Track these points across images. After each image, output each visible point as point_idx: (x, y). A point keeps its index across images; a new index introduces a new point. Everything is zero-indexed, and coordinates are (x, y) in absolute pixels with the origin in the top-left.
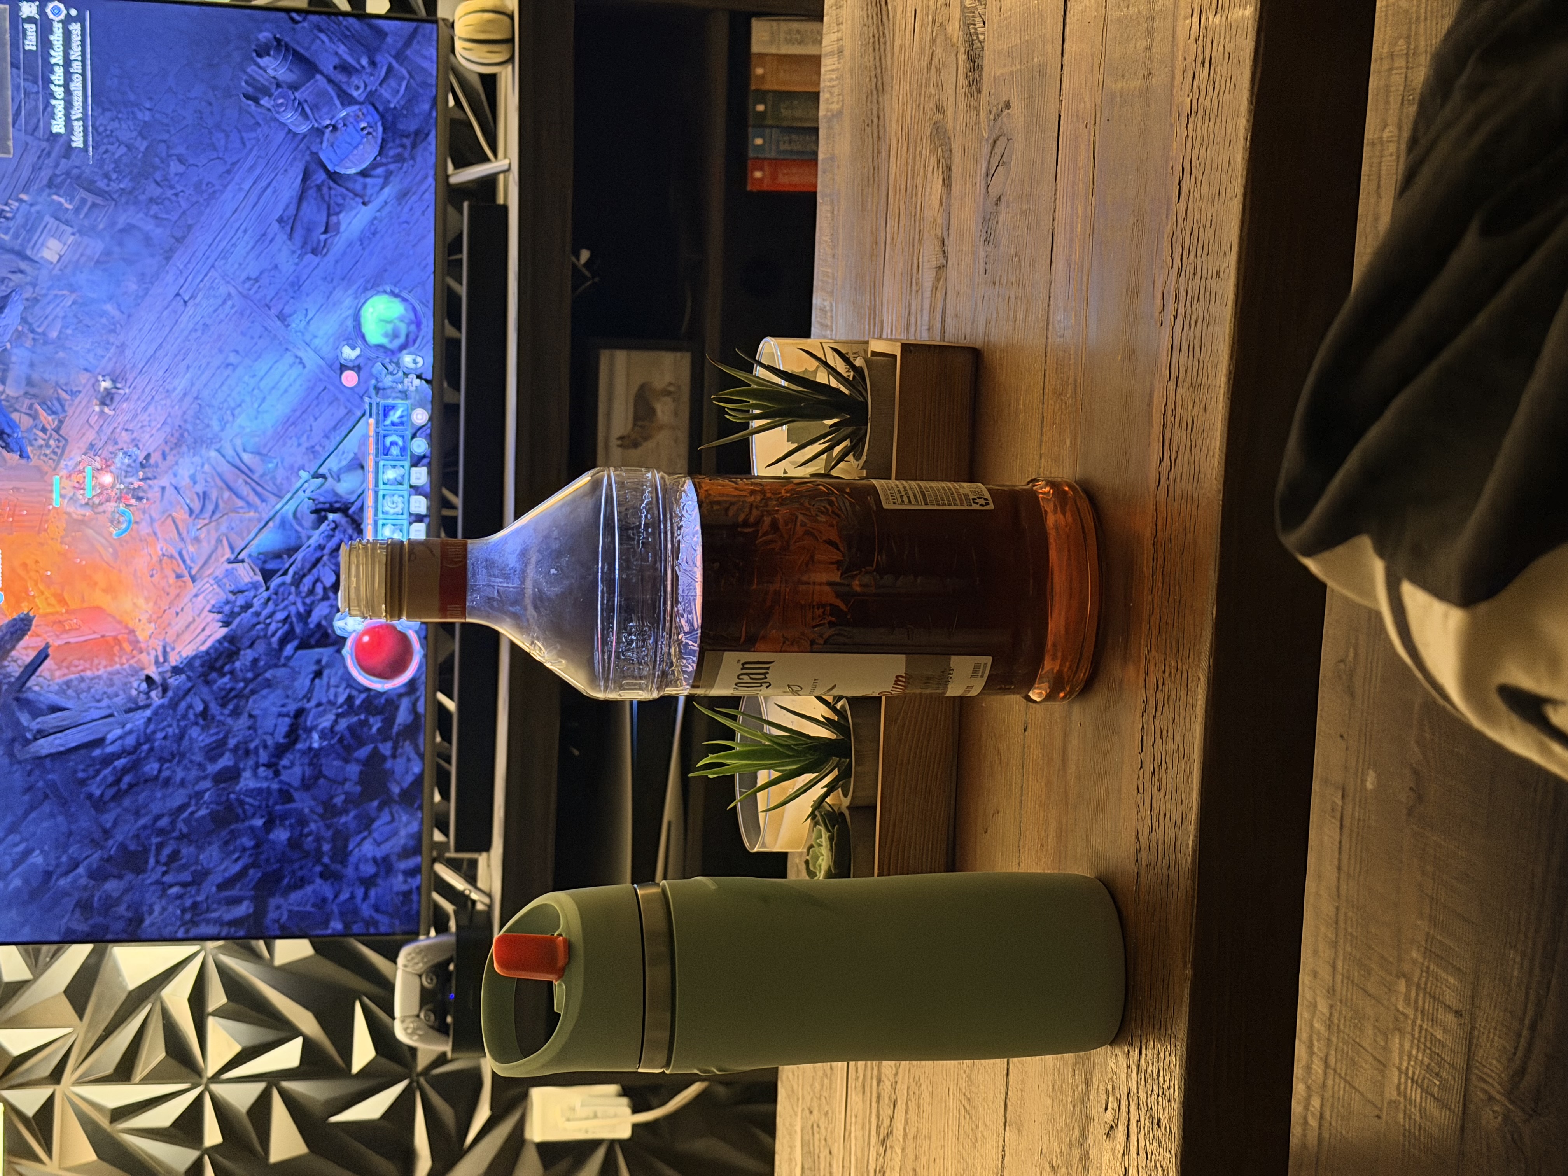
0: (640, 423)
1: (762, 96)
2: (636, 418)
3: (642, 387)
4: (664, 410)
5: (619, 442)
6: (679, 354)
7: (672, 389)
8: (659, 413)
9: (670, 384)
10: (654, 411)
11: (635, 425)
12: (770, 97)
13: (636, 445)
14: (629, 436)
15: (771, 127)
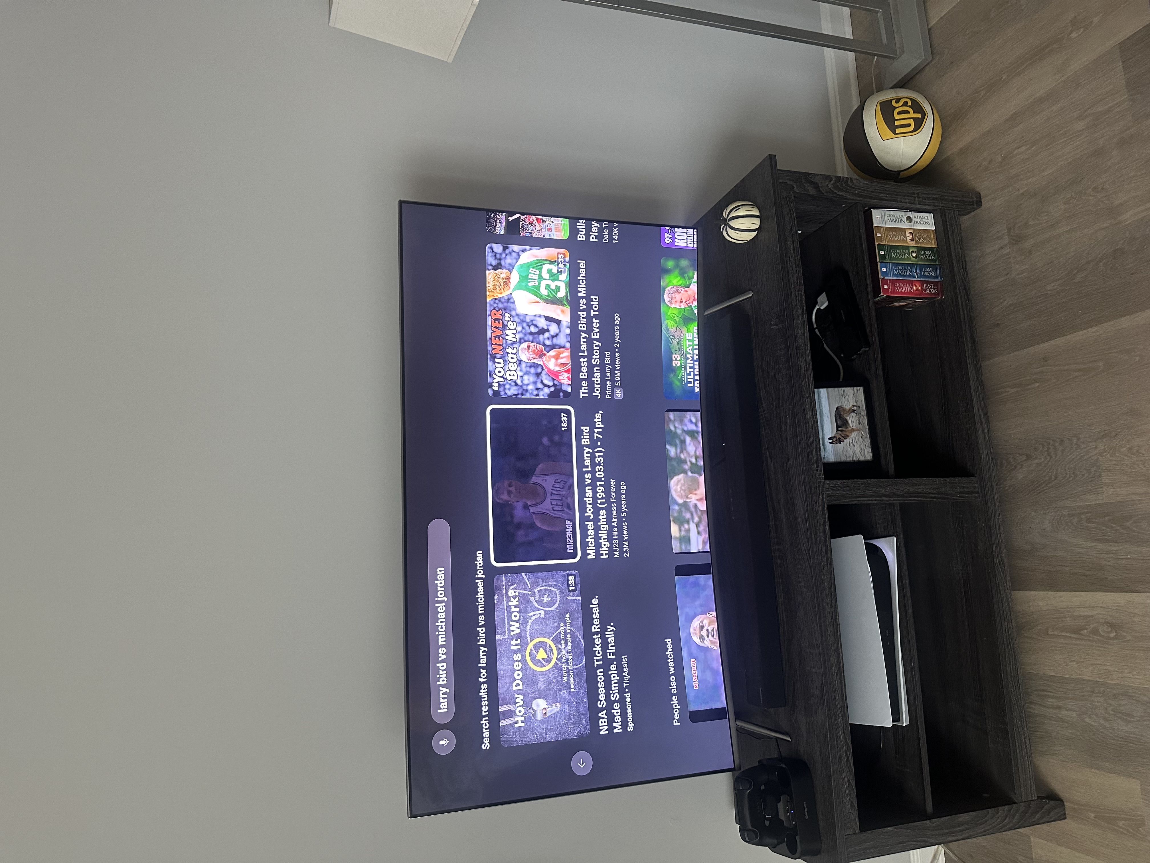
0: (839, 429)
1: (881, 247)
2: (838, 427)
3: (837, 408)
4: (852, 420)
5: (831, 441)
6: (855, 388)
7: (855, 408)
8: (850, 422)
9: (854, 406)
10: (847, 421)
11: (837, 430)
12: (886, 247)
13: (840, 441)
14: (834, 437)
15: (889, 263)
